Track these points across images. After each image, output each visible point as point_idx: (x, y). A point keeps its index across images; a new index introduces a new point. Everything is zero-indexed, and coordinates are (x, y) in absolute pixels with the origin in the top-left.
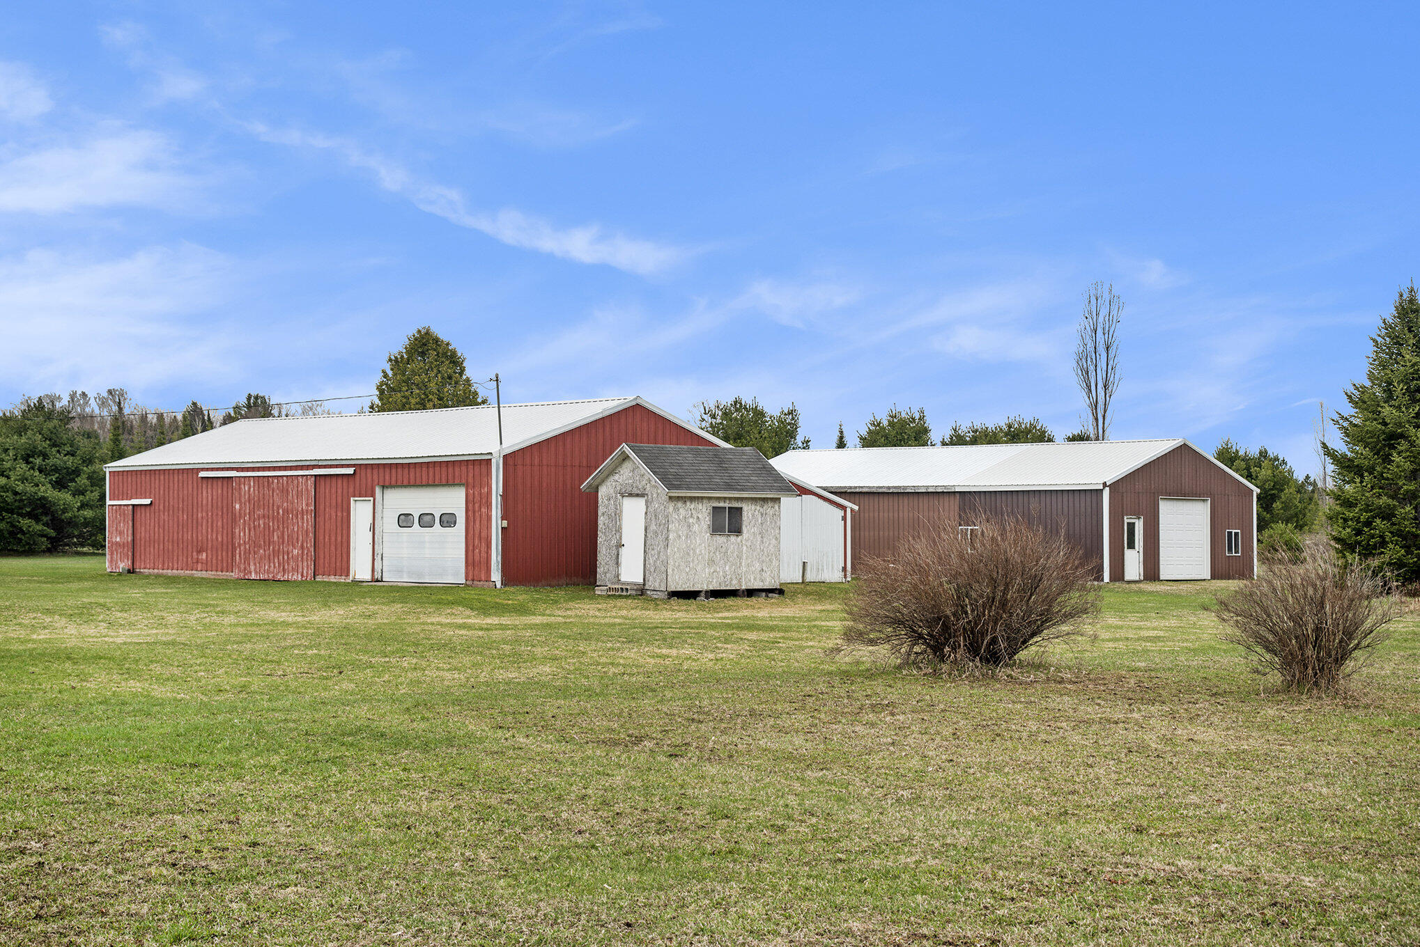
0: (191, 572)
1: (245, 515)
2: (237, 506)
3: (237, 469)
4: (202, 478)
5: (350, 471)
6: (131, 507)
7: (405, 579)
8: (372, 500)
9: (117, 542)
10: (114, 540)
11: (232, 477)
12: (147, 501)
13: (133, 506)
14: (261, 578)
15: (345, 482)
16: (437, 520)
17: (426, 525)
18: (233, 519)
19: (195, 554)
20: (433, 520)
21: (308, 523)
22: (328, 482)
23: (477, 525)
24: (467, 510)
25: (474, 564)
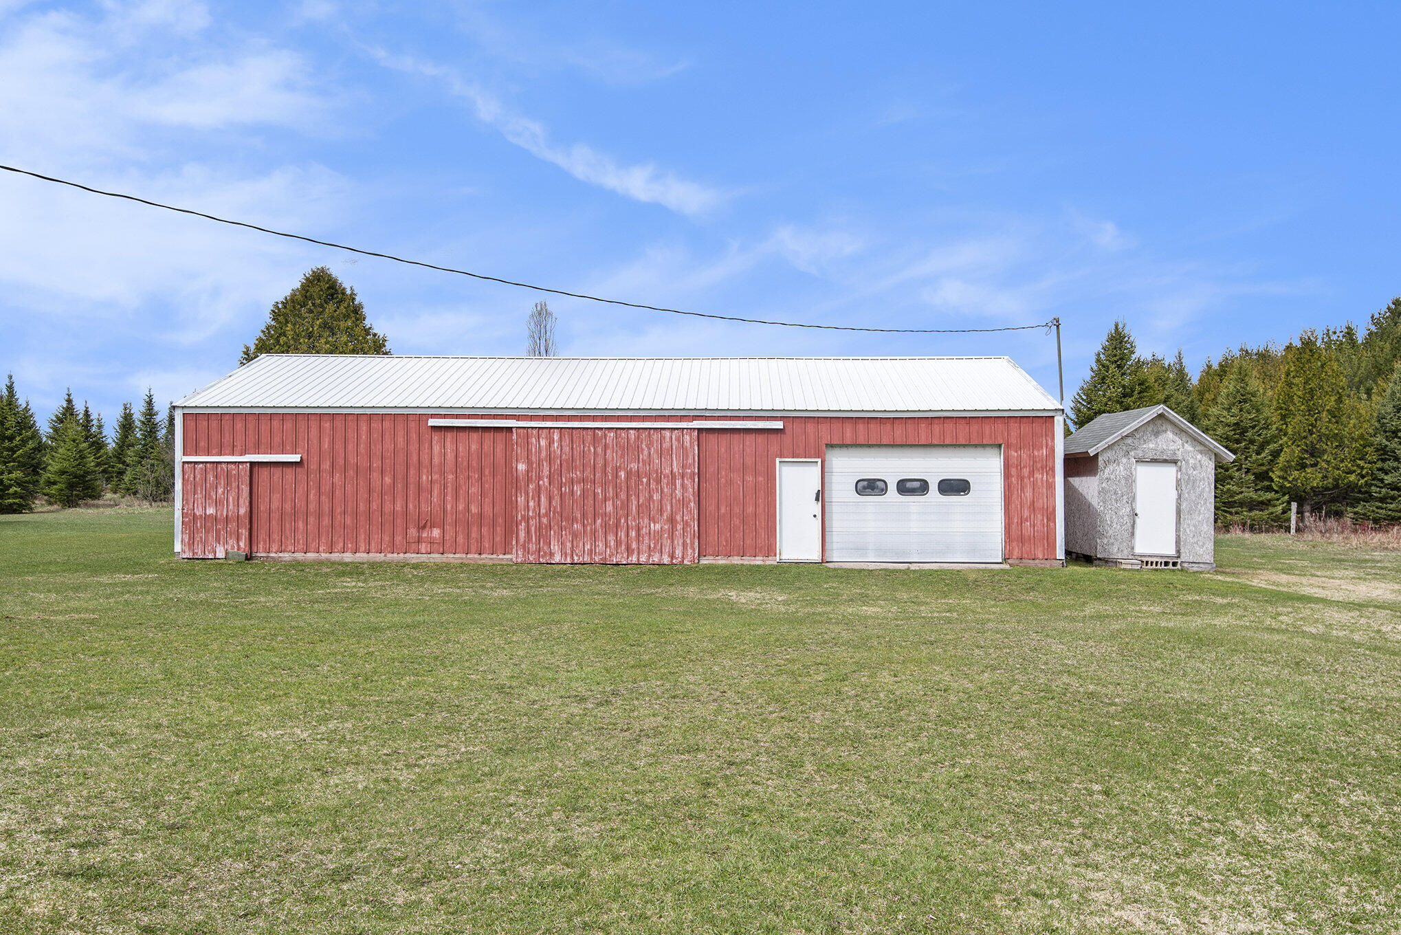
0: (401, 555)
1: (540, 478)
2: (522, 467)
3: (518, 418)
4: (432, 427)
5: (779, 425)
6: (248, 465)
7: (870, 558)
8: (820, 463)
9: (206, 517)
10: (199, 512)
11: (512, 428)
12: (296, 458)
13: (251, 463)
14: (576, 561)
15: (761, 438)
16: (933, 487)
17: (912, 492)
18: (512, 483)
19: (413, 532)
20: (923, 487)
21: (686, 489)
22: (725, 438)
23: (1029, 493)
24: (1007, 475)
25: (1022, 539)
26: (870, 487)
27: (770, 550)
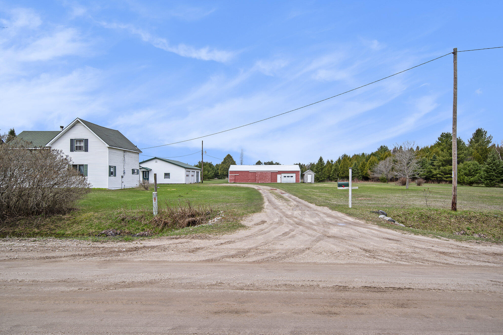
0: (247, 182)
1: (258, 176)
3: (256, 171)
4: (250, 172)
7: (285, 182)
8: (281, 175)
9: (231, 179)
12: (238, 175)
13: (235, 175)
15: (276, 173)
16: (290, 177)
17: (288, 177)
18: (256, 177)
19: (248, 180)
20: (289, 177)
21: (270, 177)
22: (273, 173)
23: (297, 177)
24: (296, 176)
25: (297, 181)
26: (285, 177)
27: (277, 182)
